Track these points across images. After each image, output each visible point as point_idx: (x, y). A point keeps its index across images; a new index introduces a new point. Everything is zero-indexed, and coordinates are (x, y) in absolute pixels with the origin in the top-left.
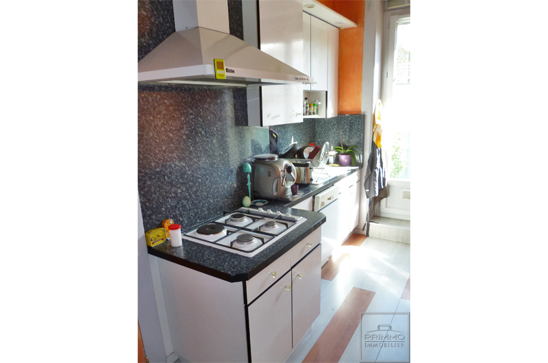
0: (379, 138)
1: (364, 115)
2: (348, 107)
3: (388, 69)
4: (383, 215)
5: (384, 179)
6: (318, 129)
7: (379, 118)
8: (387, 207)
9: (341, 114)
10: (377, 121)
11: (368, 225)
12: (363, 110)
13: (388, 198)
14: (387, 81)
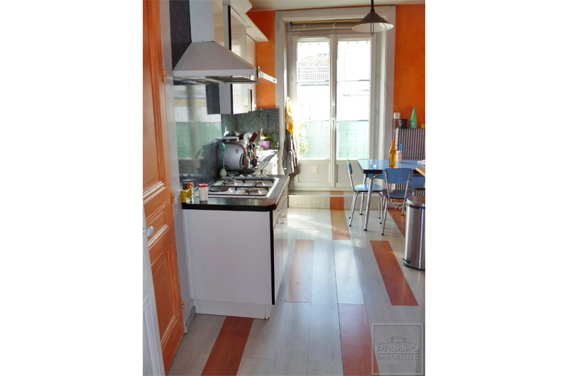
0: (291, 127)
1: (278, 109)
2: (264, 103)
3: (293, 75)
4: (296, 189)
5: (296, 159)
6: (240, 122)
7: (289, 111)
8: (300, 182)
9: (258, 108)
10: (289, 114)
11: (288, 197)
12: (277, 105)
13: (300, 174)
14: (293, 83)
